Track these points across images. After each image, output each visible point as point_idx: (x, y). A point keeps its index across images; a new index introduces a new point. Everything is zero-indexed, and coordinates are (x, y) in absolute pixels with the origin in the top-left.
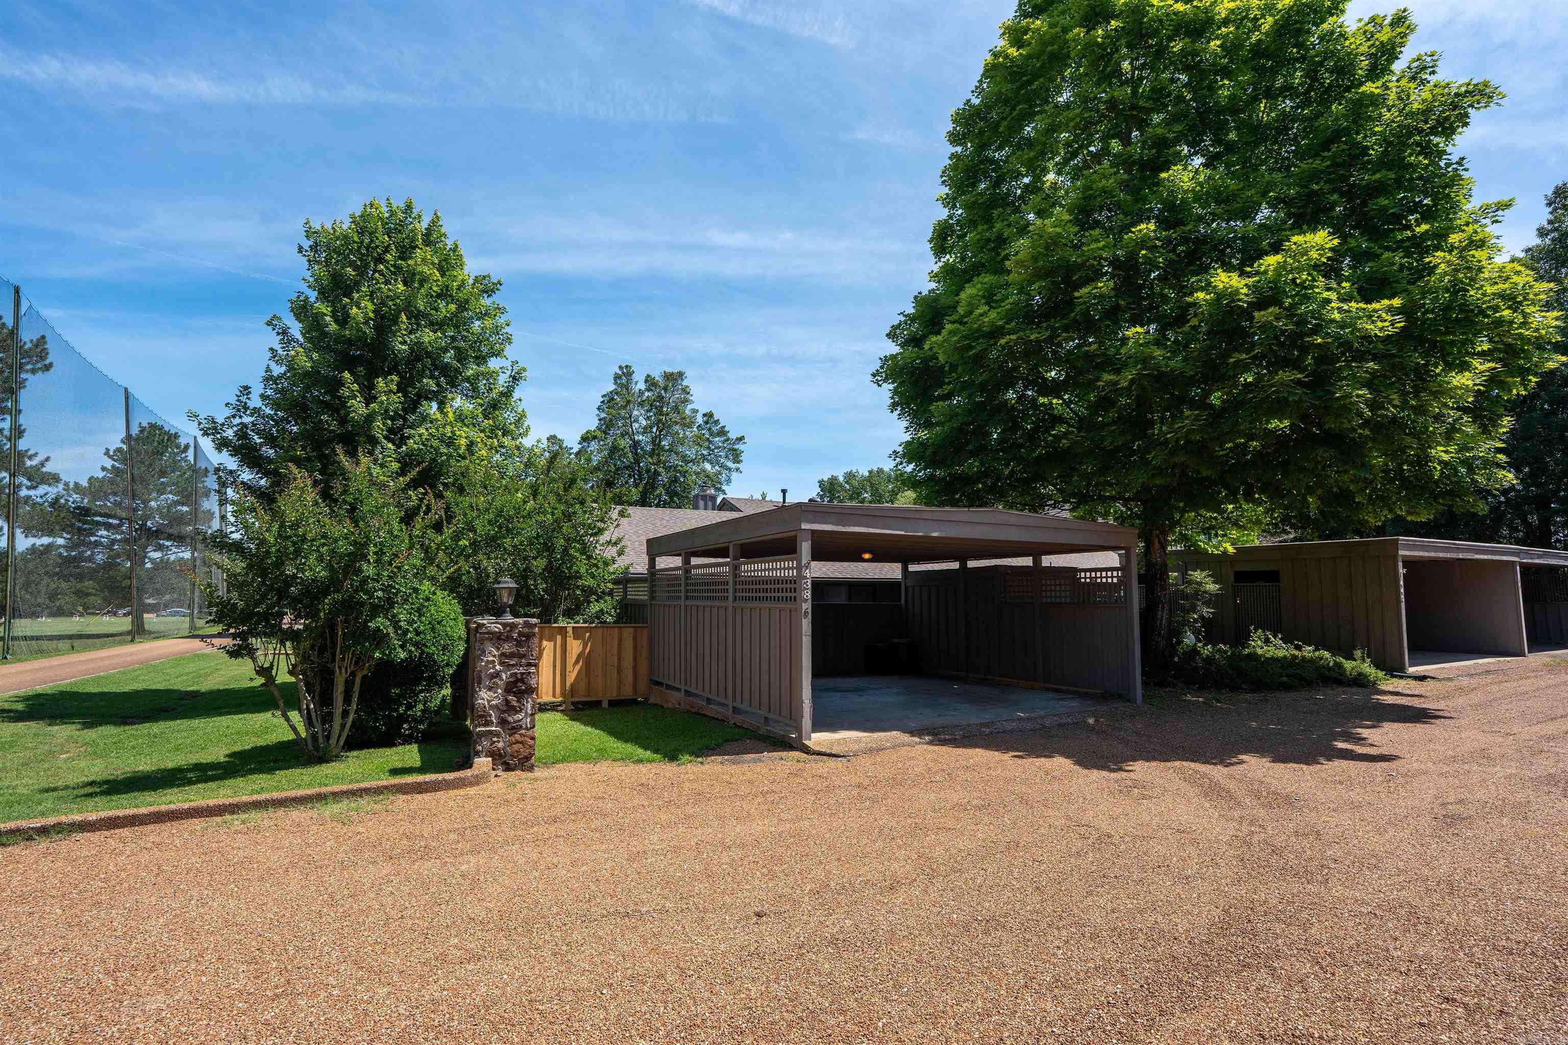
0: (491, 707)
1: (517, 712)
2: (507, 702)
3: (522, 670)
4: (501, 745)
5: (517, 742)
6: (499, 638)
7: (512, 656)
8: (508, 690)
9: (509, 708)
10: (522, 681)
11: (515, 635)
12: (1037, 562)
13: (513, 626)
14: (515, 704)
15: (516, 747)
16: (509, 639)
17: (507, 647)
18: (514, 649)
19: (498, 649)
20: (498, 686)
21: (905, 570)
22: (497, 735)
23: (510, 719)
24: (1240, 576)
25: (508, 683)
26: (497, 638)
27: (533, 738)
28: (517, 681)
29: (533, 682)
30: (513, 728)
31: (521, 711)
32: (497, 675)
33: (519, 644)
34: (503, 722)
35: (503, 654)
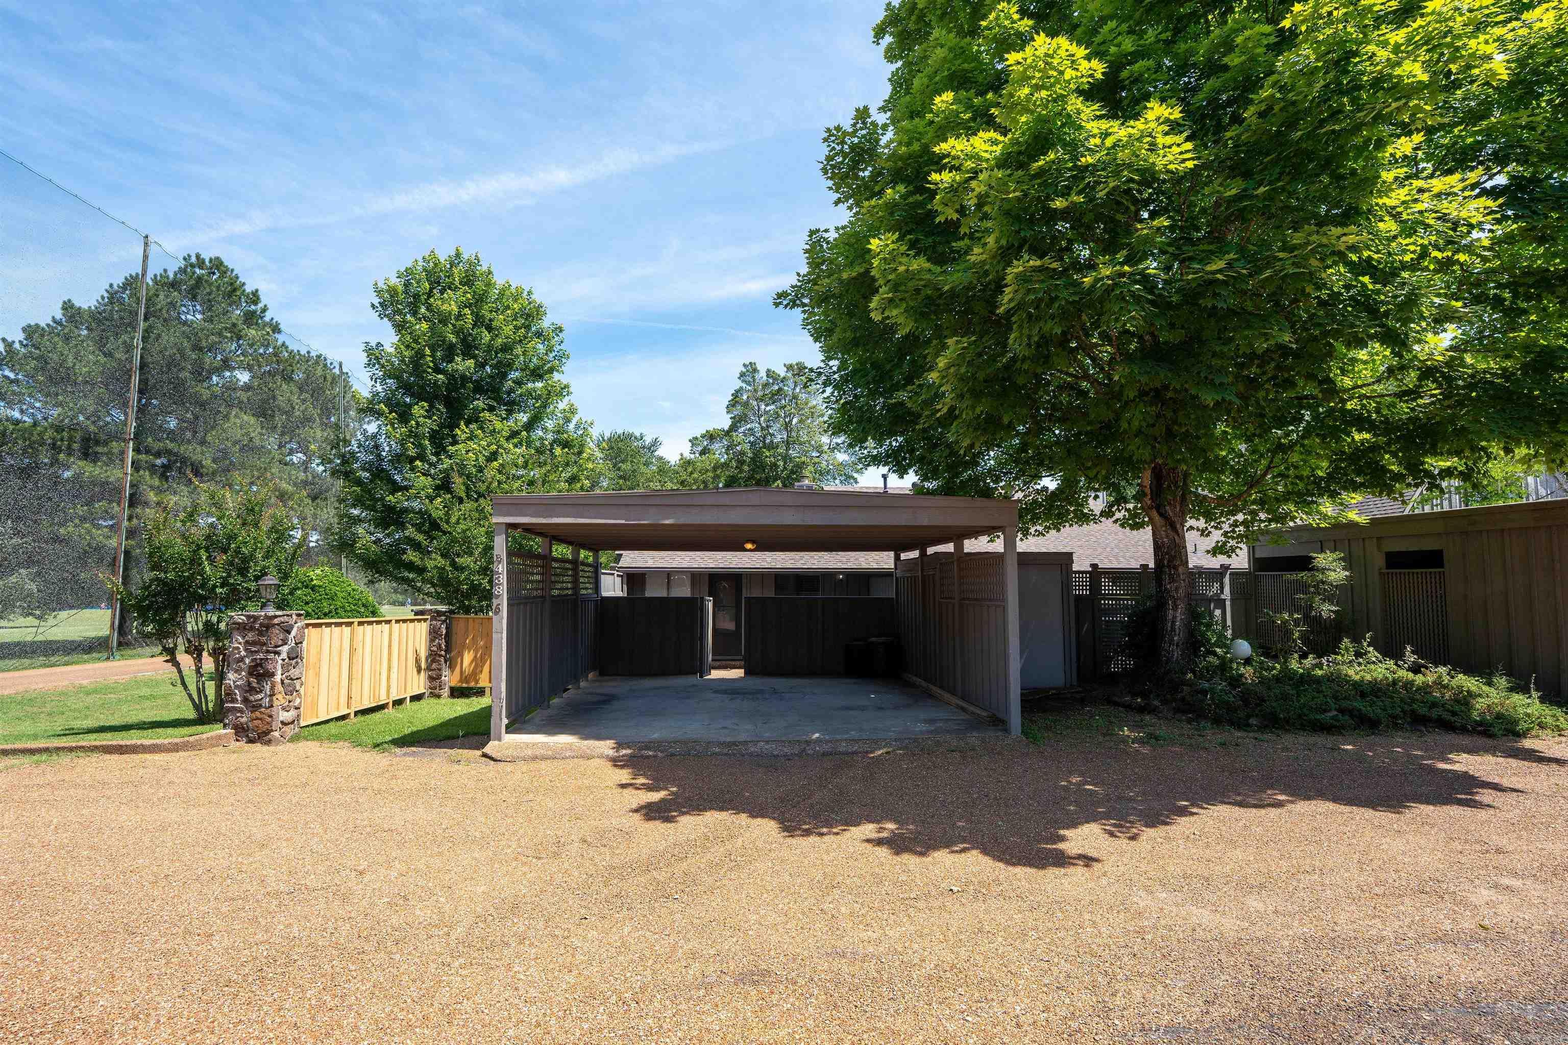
0: (237, 687)
1: (258, 693)
2: (249, 683)
3: (261, 656)
4: (244, 720)
5: (257, 719)
6: (245, 628)
7: (254, 643)
8: (250, 674)
9: (251, 689)
10: (260, 665)
11: (257, 626)
12: (959, 547)
13: (256, 618)
14: (255, 685)
15: (256, 722)
16: (252, 629)
17: (251, 636)
18: (256, 638)
19: (244, 637)
20: (242, 670)
21: (897, 558)
22: (241, 711)
23: (252, 698)
24: (1395, 560)
25: (250, 667)
26: (242, 628)
27: (270, 716)
28: (257, 665)
29: (270, 667)
30: (254, 706)
31: (261, 691)
32: (241, 660)
33: (261, 634)
34: (245, 700)
35: (247, 642)
